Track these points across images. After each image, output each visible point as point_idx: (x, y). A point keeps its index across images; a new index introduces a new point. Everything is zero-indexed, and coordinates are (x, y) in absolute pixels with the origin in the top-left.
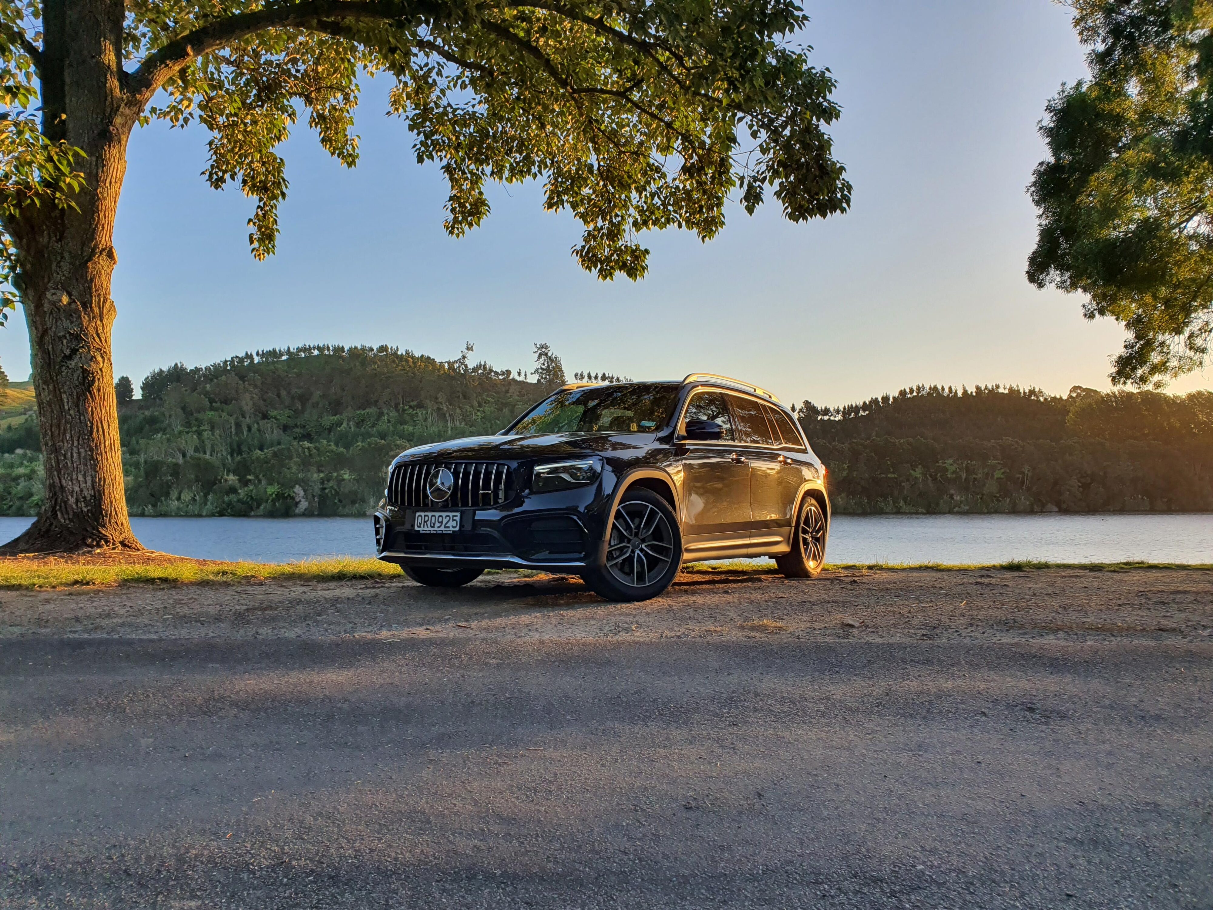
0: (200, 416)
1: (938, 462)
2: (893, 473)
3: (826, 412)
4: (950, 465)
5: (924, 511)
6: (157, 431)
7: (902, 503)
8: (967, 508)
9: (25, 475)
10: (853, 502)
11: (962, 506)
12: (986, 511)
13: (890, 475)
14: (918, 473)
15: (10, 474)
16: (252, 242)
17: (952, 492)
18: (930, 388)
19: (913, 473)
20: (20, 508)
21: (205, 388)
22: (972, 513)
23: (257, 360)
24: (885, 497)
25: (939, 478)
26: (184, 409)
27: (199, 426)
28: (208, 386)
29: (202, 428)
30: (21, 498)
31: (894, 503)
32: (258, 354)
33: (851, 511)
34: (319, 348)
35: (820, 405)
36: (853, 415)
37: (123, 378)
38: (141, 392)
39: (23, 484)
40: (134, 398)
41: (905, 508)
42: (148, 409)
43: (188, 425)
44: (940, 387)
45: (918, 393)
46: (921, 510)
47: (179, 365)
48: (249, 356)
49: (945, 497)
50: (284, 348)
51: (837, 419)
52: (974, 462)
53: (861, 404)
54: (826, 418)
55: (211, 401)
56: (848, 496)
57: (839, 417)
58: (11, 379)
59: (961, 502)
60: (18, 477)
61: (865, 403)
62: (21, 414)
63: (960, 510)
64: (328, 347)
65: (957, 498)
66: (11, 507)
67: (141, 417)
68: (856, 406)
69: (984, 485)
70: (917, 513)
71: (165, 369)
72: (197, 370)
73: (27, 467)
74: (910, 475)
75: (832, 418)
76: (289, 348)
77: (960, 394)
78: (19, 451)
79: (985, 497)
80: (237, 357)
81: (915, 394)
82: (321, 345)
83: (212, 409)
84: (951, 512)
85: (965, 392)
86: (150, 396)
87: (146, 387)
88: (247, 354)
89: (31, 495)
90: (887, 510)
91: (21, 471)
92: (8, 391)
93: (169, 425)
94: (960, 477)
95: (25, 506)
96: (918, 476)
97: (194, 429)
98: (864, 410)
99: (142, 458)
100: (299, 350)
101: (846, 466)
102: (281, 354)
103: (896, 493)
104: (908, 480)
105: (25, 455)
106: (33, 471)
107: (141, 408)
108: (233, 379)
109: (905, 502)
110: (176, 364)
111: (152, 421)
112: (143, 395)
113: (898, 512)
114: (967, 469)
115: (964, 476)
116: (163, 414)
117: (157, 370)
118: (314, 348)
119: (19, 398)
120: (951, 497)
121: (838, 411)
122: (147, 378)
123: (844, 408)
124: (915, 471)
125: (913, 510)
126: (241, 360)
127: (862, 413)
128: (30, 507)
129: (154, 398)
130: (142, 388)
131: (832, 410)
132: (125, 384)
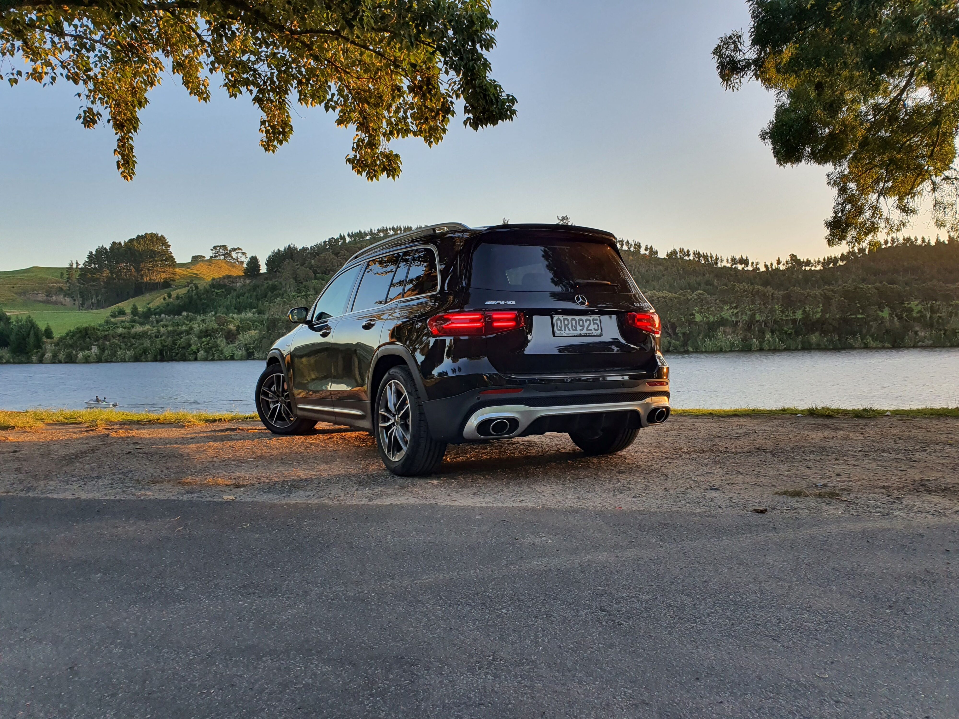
0: (308, 283)
1: (903, 303)
2: (862, 314)
3: (808, 263)
4: (915, 305)
5: (890, 346)
6: (277, 296)
7: (869, 339)
8: (931, 342)
9: (186, 331)
10: (825, 339)
11: (926, 340)
12: (949, 345)
13: (859, 316)
14: (885, 314)
15: (175, 331)
16: (119, 168)
17: (917, 329)
18: (904, 239)
19: (880, 314)
20: (184, 355)
21: (310, 263)
22: (936, 347)
23: (348, 240)
24: (854, 334)
25: (904, 317)
26: (295, 279)
27: (307, 292)
28: (313, 261)
29: (308, 293)
30: (184, 348)
31: (862, 339)
32: (349, 235)
33: (823, 346)
34: (393, 229)
35: (802, 258)
36: (831, 265)
37: (252, 257)
38: (265, 267)
39: (184, 338)
40: (261, 272)
41: (873, 344)
42: (271, 280)
43: (299, 291)
44: (913, 238)
45: (892, 244)
46: (887, 345)
47: (292, 246)
48: (342, 238)
49: (910, 333)
50: (367, 230)
51: (818, 269)
52: (938, 303)
53: (840, 255)
54: (808, 268)
55: (315, 272)
56: (821, 335)
57: (819, 267)
58: (178, 261)
59: (925, 337)
60: (181, 333)
61: (842, 254)
62: (185, 286)
63: (924, 344)
64: (400, 228)
65: (922, 334)
66: (177, 354)
67: (266, 285)
68: (835, 257)
69: (948, 322)
70: (884, 348)
71: (282, 249)
72: (304, 249)
73: (187, 325)
74: (878, 316)
75: (813, 268)
76: (371, 230)
77: (933, 243)
78: (185, 314)
79: (948, 333)
80: (333, 238)
81: (889, 245)
82: (395, 226)
83: (316, 278)
84: (915, 347)
85: (938, 242)
86: (272, 270)
87: (270, 263)
88: (341, 235)
89: (190, 345)
90: (857, 346)
91: (184, 328)
92: (177, 270)
93: (286, 291)
94: (924, 316)
95: (187, 354)
96: (885, 316)
97: (303, 294)
98: (842, 261)
99: (265, 317)
100: (379, 231)
101: (819, 310)
102: (366, 235)
103: (864, 331)
104: (875, 320)
105: (187, 316)
106: (191, 328)
107: (266, 279)
108: (330, 256)
109: (873, 339)
110: (289, 246)
111: (274, 288)
112: (267, 270)
113: (866, 347)
114: (932, 308)
115: (928, 315)
116: (281, 283)
117: (276, 250)
118: (390, 229)
119: (184, 275)
120: (916, 333)
121: (819, 262)
122: (270, 256)
123: (824, 259)
124: (882, 312)
125: (880, 345)
126: (337, 241)
127: (840, 263)
128: (190, 354)
129: (275, 272)
130: (266, 264)
131: (812, 261)
132: (254, 262)
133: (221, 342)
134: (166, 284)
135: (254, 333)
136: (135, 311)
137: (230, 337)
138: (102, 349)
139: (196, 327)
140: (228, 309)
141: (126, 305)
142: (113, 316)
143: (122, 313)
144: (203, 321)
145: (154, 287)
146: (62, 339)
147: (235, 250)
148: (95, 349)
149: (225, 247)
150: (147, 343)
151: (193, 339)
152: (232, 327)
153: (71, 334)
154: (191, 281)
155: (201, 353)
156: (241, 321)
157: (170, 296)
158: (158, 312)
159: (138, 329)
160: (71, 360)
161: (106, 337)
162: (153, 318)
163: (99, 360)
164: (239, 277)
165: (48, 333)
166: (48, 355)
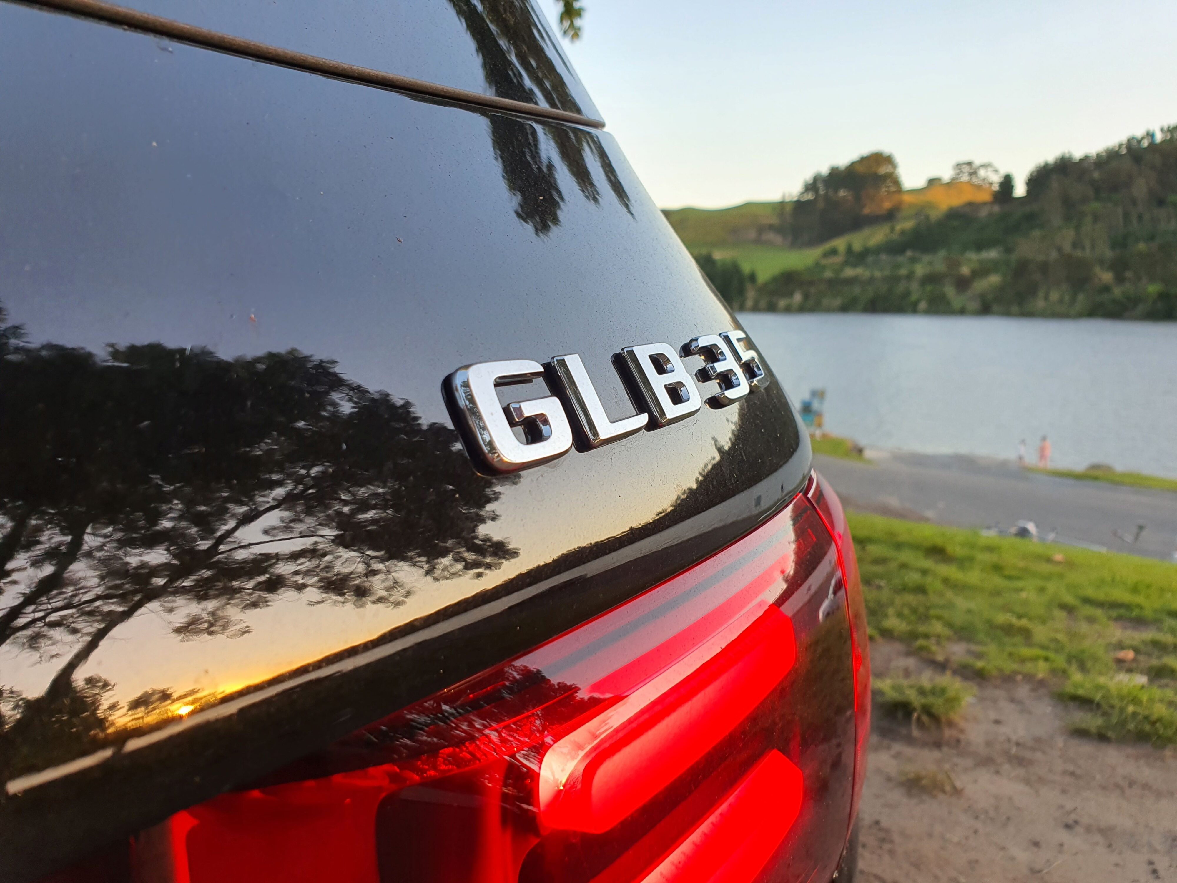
0: (1082, 208)
6: (1034, 228)
9: (905, 276)
15: (893, 276)
26: (1065, 203)
27: (1079, 218)
29: (1082, 220)
30: (900, 297)
37: (1006, 175)
39: (903, 285)
40: (1016, 195)
42: (1031, 206)
43: (1067, 218)
47: (1065, 158)
58: (906, 186)
60: (900, 278)
62: (914, 218)
67: (1020, 214)
71: (1051, 162)
72: (1086, 159)
73: (909, 268)
78: (909, 253)
80: (1134, 138)
83: (1094, 200)
86: (1034, 192)
87: (1032, 181)
89: (909, 294)
91: (904, 272)
92: (903, 198)
93: (1048, 220)
95: (904, 304)
97: (1075, 221)
105: (911, 257)
106: (913, 272)
107: (1022, 205)
111: (1031, 217)
112: (1025, 192)
116: (1043, 209)
117: (1042, 165)
119: (913, 204)
122: (1032, 173)
126: (1140, 141)
129: (1039, 194)
130: (1024, 185)
132: (1007, 183)
133: (950, 291)
134: (890, 216)
135: (994, 279)
136: (849, 250)
137: (962, 284)
138: (806, 296)
139: (920, 270)
140: (965, 248)
141: (840, 243)
142: (826, 255)
143: (834, 252)
144: (930, 263)
145: (875, 220)
146: (766, 285)
147: (984, 166)
148: (798, 297)
149: (970, 164)
150: (857, 290)
151: (915, 287)
152: (965, 270)
153: (775, 279)
154: (921, 211)
155: (923, 305)
156: (980, 262)
157: (892, 230)
158: (878, 250)
159: (849, 272)
160: (772, 308)
161: (812, 283)
162: (870, 259)
163: (802, 309)
164: (985, 204)
165: (752, 278)
166: (749, 303)
